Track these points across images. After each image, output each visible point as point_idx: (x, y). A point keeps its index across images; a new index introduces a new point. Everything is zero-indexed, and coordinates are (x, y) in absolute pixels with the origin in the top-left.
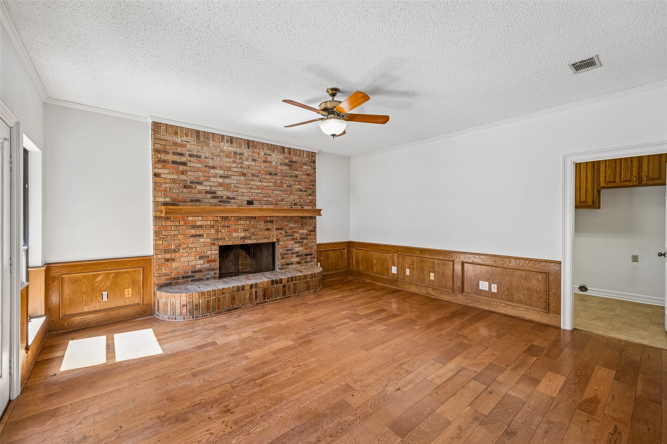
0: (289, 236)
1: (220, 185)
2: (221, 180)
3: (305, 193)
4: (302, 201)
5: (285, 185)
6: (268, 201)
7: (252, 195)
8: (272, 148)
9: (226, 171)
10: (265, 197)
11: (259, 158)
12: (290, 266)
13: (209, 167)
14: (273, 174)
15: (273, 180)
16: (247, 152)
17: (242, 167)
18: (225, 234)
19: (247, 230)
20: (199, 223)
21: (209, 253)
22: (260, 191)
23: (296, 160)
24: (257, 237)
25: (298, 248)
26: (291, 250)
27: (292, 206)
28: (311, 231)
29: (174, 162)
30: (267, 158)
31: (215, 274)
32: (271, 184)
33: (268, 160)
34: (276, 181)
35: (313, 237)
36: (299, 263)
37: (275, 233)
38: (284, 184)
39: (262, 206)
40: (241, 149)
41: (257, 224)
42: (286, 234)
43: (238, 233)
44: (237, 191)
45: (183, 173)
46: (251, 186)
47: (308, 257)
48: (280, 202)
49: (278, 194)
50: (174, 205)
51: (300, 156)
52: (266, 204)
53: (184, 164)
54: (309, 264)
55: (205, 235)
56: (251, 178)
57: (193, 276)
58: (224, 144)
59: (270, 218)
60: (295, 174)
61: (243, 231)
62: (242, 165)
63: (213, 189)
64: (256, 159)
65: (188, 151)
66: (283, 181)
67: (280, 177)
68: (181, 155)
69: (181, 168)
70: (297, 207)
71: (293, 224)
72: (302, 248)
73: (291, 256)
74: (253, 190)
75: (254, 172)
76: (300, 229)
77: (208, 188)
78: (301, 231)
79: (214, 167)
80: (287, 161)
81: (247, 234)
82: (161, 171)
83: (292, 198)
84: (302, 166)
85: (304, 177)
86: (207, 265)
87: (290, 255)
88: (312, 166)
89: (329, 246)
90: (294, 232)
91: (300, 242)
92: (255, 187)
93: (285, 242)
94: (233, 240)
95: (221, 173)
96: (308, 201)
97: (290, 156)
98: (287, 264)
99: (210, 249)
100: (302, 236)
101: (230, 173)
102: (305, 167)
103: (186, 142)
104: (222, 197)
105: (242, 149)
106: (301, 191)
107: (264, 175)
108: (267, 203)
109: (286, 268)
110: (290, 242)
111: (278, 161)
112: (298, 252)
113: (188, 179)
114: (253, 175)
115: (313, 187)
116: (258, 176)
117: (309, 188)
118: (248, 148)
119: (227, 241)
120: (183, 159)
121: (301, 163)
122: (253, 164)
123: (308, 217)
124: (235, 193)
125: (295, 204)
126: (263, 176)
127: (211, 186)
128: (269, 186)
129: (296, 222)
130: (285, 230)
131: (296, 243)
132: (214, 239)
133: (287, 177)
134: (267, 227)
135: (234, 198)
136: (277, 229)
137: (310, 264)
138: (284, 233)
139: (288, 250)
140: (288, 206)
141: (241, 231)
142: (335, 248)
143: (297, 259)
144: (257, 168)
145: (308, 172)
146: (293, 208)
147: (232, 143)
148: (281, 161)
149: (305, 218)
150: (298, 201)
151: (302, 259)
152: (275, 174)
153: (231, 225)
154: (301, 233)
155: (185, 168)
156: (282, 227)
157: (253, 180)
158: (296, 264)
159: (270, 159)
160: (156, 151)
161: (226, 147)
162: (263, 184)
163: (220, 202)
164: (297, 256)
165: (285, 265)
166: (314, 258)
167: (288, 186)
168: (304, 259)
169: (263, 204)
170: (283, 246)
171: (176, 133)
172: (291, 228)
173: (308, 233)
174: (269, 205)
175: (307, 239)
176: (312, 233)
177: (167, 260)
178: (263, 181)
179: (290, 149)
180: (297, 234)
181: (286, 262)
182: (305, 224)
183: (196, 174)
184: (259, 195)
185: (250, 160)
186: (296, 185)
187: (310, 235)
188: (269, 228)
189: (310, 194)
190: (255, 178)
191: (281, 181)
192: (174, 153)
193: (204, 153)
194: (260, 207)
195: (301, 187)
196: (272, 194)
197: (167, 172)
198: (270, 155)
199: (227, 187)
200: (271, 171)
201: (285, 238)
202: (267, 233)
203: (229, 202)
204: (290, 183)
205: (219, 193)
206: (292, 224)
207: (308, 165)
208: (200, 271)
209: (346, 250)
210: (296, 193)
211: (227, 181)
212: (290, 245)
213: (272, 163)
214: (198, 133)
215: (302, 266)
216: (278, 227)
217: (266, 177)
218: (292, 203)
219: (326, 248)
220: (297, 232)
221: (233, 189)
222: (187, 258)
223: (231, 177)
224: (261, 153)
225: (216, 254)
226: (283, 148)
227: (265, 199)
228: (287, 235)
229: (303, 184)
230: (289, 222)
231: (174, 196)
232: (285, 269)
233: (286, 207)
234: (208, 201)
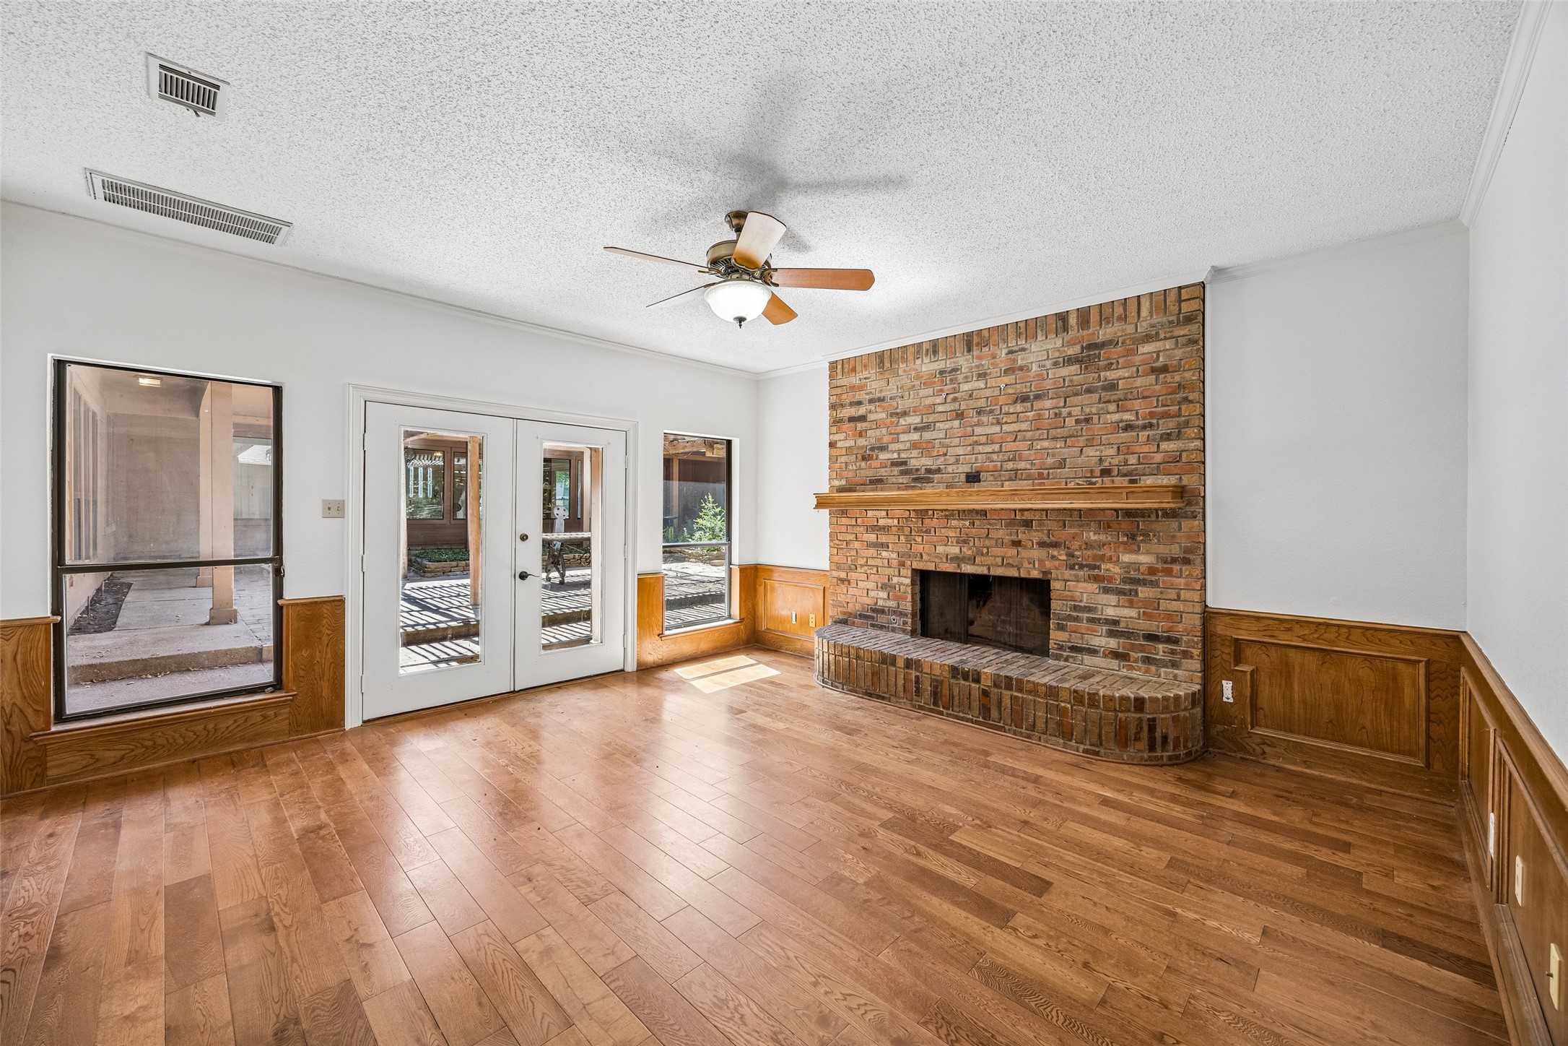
0: (1082, 567)
1: (914, 445)
2: (915, 436)
3: (1147, 433)
4: (1132, 460)
5: (1070, 422)
6: (1017, 470)
7: (976, 459)
8: (1029, 329)
9: (924, 416)
10: (1009, 461)
11: (995, 366)
12: (1085, 657)
13: (897, 414)
14: (1032, 397)
15: (1033, 413)
16: (964, 362)
17: (955, 400)
18: (922, 546)
19: (965, 542)
20: (882, 522)
21: (895, 580)
22: (996, 447)
23: (1108, 337)
24: (989, 560)
25: (1111, 608)
26: (1088, 609)
27: (1094, 480)
28: (1174, 560)
29: (851, 419)
30: (1015, 361)
31: (905, 623)
32: (1024, 426)
33: (1020, 363)
34: (1039, 415)
35: (1182, 581)
36: (1116, 655)
37: (1037, 553)
38: (1067, 419)
39: (999, 483)
40: (952, 360)
41: (988, 529)
42: (1072, 561)
43: (946, 545)
44: (945, 455)
45: (861, 435)
46: (975, 438)
47: (1161, 647)
48: (1051, 471)
49: (1046, 449)
50: (850, 490)
51: (1123, 318)
52: (1010, 480)
53: (862, 418)
54: (1163, 670)
55: (890, 545)
56: (975, 420)
57: (872, 618)
58: (922, 361)
59: (1022, 515)
60: (1106, 380)
61: (957, 542)
62: (956, 395)
63: (903, 455)
64: (988, 371)
65: (868, 394)
66: (1064, 410)
67: (1054, 401)
68: (859, 403)
69: (860, 426)
70: (1113, 481)
71: (1095, 534)
72: (1132, 613)
73: (1088, 629)
74: (980, 447)
75: (982, 403)
76: (1121, 549)
77: (895, 455)
78: (1126, 558)
79: (905, 411)
80: (1074, 350)
81: (968, 552)
82: (836, 437)
83: (1092, 453)
84: (1133, 350)
85: (1139, 382)
86: (892, 604)
87: (1084, 624)
88: (1182, 333)
89: (1289, 630)
90: (1102, 558)
91: (1120, 592)
92: (983, 439)
93: (1068, 583)
94: (937, 560)
95: (916, 422)
96: (1158, 458)
97: (1086, 332)
98: (1074, 649)
99: (897, 573)
100: (1133, 574)
101: (931, 418)
102: (1146, 348)
103: (865, 379)
104: (917, 470)
105: (955, 360)
106: (1128, 427)
107: (1007, 407)
108: (1015, 475)
109: (1071, 660)
110: (1085, 585)
111: (1046, 357)
112: (1116, 623)
113: (866, 443)
114: (979, 413)
115: (1183, 407)
116: (991, 411)
117: (1166, 415)
118: (969, 350)
119: (926, 562)
120: (862, 411)
121: (1128, 341)
122: (981, 384)
123: (1160, 513)
124: (942, 459)
125: (1106, 472)
126: (1005, 409)
127: (899, 452)
128: (1019, 431)
129: (1109, 527)
130: (1068, 548)
131: (1106, 591)
132: (904, 554)
133: (1076, 395)
134: (1014, 538)
135: (938, 471)
136: (1042, 544)
137: (1165, 672)
138: (1064, 557)
139: (1075, 608)
140: (1077, 481)
141: (952, 542)
142: (1330, 642)
143: (1113, 643)
144: (988, 393)
145: (1161, 359)
146: (1097, 485)
147: (935, 352)
148: (1057, 354)
149: (1144, 517)
150: (1115, 462)
151: (1133, 648)
152: (1037, 397)
153: (933, 530)
154: (1124, 563)
155: (864, 424)
156: (1059, 540)
157: (979, 424)
158: (1105, 656)
159: (1023, 359)
160: (833, 407)
161: (928, 366)
162: (1005, 427)
163: (915, 480)
164: (1111, 634)
165: (1069, 648)
166: (1186, 655)
167: (1077, 422)
168: (1141, 649)
169: (1003, 479)
170: (1061, 594)
171: (854, 370)
172: (1089, 546)
173: (1159, 566)
174: (1020, 480)
175: (1154, 584)
176: (1176, 568)
177: (842, 580)
178: (1004, 420)
179: (1084, 314)
180: (1109, 566)
181: (1070, 642)
182: (1146, 535)
183: (878, 432)
184: (995, 457)
185: (974, 379)
186: (1109, 413)
187: (1169, 572)
188: (1020, 541)
189: (1169, 434)
190: (984, 419)
191: (1057, 411)
192: (852, 404)
193: (890, 390)
194: (995, 487)
195: (1127, 416)
196: (1029, 449)
197: (842, 438)
198: (1023, 350)
199: (923, 448)
200: (1024, 390)
201: (1068, 574)
202: (1013, 551)
203: (929, 481)
204: (1087, 410)
205: (914, 463)
206: (1091, 534)
207: (1162, 336)
208: (882, 612)
209: (1422, 666)
210: (1109, 439)
211: (927, 435)
212: (1085, 595)
213: (1029, 370)
214: (880, 356)
215: (1131, 668)
216: (1046, 539)
217: (1011, 411)
218: (1092, 471)
219: (1273, 636)
220: (1111, 558)
221: (938, 451)
222: (865, 583)
223: (935, 425)
224: (999, 353)
225: (907, 586)
226: (1062, 317)
227: (1010, 465)
228: (1074, 564)
229: (1137, 404)
230: (1080, 526)
231: (850, 475)
232: (1066, 660)
233: (1073, 484)
234: (894, 480)
